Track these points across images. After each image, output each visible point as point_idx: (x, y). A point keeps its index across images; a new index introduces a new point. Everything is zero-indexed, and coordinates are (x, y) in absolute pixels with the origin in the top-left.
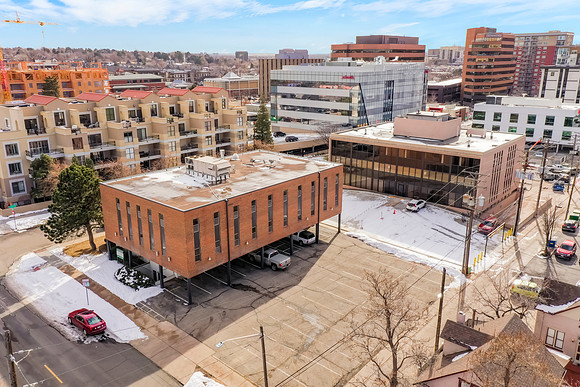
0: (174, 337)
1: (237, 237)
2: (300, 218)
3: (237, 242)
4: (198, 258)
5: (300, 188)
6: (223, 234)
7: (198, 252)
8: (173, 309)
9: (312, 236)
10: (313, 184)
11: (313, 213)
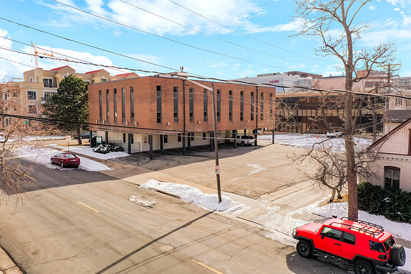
0: (135, 169)
1: (191, 115)
2: (242, 119)
3: (191, 120)
4: (159, 121)
5: (242, 92)
6: (180, 107)
7: (159, 115)
8: (137, 161)
9: (252, 138)
10: (252, 93)
11: (252, 119)
